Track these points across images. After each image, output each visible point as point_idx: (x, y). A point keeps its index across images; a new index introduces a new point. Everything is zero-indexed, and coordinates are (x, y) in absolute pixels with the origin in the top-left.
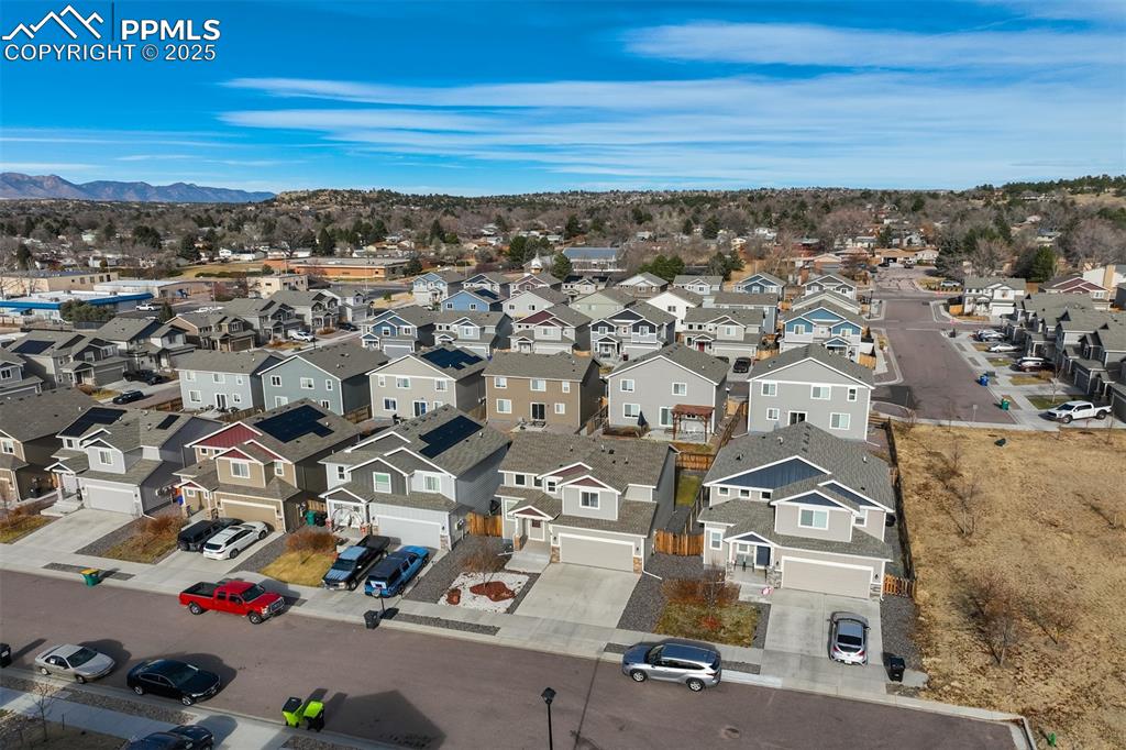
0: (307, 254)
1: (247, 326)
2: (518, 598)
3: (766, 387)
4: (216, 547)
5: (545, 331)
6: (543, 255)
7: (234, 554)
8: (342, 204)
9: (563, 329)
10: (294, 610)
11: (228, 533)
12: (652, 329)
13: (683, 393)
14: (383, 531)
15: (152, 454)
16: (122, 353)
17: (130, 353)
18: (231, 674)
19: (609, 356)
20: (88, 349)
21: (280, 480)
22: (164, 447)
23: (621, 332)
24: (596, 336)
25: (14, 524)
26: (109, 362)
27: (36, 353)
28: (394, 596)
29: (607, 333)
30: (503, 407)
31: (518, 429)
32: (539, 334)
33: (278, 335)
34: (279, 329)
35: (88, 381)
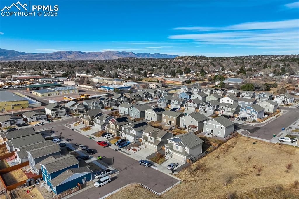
0: (169, 76)
1: (140, 96)
2: (136, 151)
3: (206, 124)
4: (105, 137)
6: (219, 81)
7: (108, 138)
8: (190, 60)
9: (194, 104)
10: (109, 147)
11: (108, 135)
12: (212, 107)
13: (193, 123)
14: (127, 138)
15: (104, 121)
16: (116, 101)
18: (97, 152)
19: (202, 111)
20: (110, 100)
21: (117, 128)
22: (106, 120)
23: (205, 107)
24: (200, 106)
25: (87, 129)
26: (113, 102)
27: (102, 100)
28: (122, 147)
29: (202, 106)
30: (164, 120)
31: (165, 125)
32: (189, 105)
33: (146, 99)
34: (146, 98)
35: (109, 106)
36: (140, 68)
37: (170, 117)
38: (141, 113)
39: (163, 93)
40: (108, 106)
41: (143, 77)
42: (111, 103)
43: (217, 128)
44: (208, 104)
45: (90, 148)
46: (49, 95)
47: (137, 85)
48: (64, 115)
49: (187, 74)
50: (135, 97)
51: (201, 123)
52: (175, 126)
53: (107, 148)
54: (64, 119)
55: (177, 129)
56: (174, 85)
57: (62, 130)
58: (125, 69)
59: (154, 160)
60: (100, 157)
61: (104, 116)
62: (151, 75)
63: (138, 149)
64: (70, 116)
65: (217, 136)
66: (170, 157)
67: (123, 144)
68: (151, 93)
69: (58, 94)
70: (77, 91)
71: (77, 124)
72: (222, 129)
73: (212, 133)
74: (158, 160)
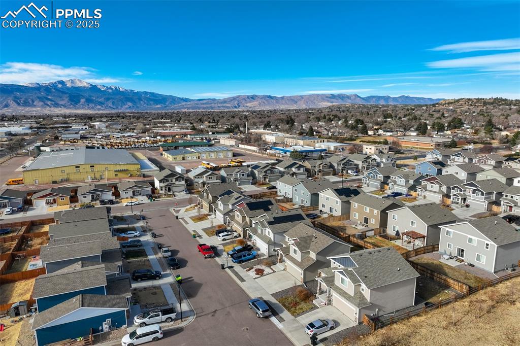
0: (415, 134)
1: (331, 166)
2: (262, 275)
3: (448, 232)
4: (220, 236)
5: (432, 186)
7: (223, 240)
9: (440, 187)
11: (226, 233)
12: (482, 194)
17: (284, 172)
19: (458, 203)
20: (268, 170)
21: (246, 222)
22: (232, 205)
23: (467, 193)
24: (453, 192)
25: (201, 218)
26: (274, 175)
27: (255, 169)
28: (238, 263)
29: (459, 192)
30: (356, 216)
31: (354, 226)
32: (429, 188)
33: (344, 172)
34: (345, 170)
35: (267, 180)
36: (360, 120)
37: (368, 210)
38: (313, 196)
39: (382, 162)
40: (265, 180)
41: (360, 135)
42: (272, 175)
43: (475, 244)
44: (474, 188)
45: (180, 255)
46: (184, 158)
47: (340, 148)
48: (181, 192)
49: (453, 131)
50: (321, 168)
51: (434, 228)
52: (373, 230)
53: (209, 261)
54: (177, 198)
55: (378, 237)
56: (416, 150)
57: (161, 216)
58: (333, 122)
59: (287, 304)
60: (180, 278)
61: (233, 196)
62: (378, 132)
63: (267, 270)
64: (190, 193)
65: (474, 266)
66: (326, 301)
67: (240, 257)
68: (356, 162)
69: (199, 158)
70: (230, 155)
71: (191, 207)
72: (487, 248)
73: (462, 256)
74: (296, 304)
